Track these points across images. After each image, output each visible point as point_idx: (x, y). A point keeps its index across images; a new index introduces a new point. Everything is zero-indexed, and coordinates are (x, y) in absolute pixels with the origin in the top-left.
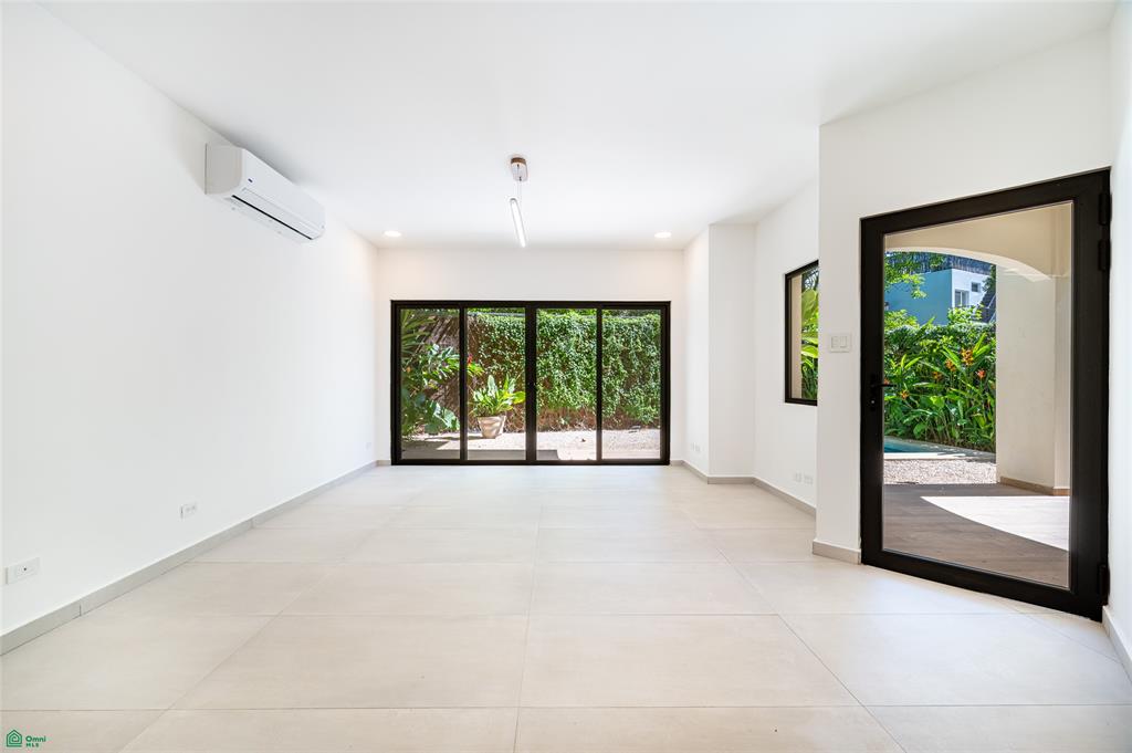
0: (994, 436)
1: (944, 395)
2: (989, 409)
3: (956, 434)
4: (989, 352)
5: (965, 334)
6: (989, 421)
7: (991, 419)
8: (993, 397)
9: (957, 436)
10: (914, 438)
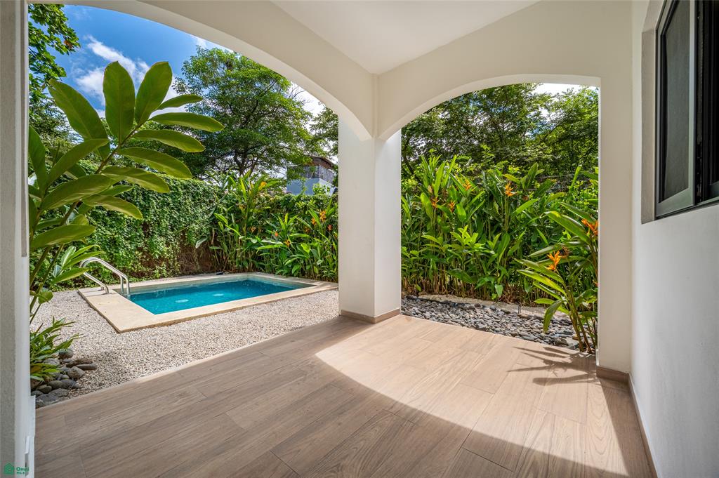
0: (337, 270)
1: (310, 242)
2: (335, 251)
3: (316, 270)
4: (334, 213)
5: (322, 201)
6: (334, 260)
7: (335, 258)
8: (337, 244)
9: (317, 272)
10: (292, 276)
